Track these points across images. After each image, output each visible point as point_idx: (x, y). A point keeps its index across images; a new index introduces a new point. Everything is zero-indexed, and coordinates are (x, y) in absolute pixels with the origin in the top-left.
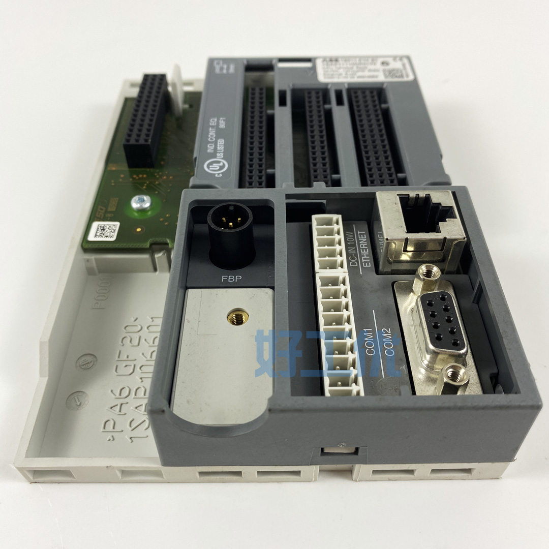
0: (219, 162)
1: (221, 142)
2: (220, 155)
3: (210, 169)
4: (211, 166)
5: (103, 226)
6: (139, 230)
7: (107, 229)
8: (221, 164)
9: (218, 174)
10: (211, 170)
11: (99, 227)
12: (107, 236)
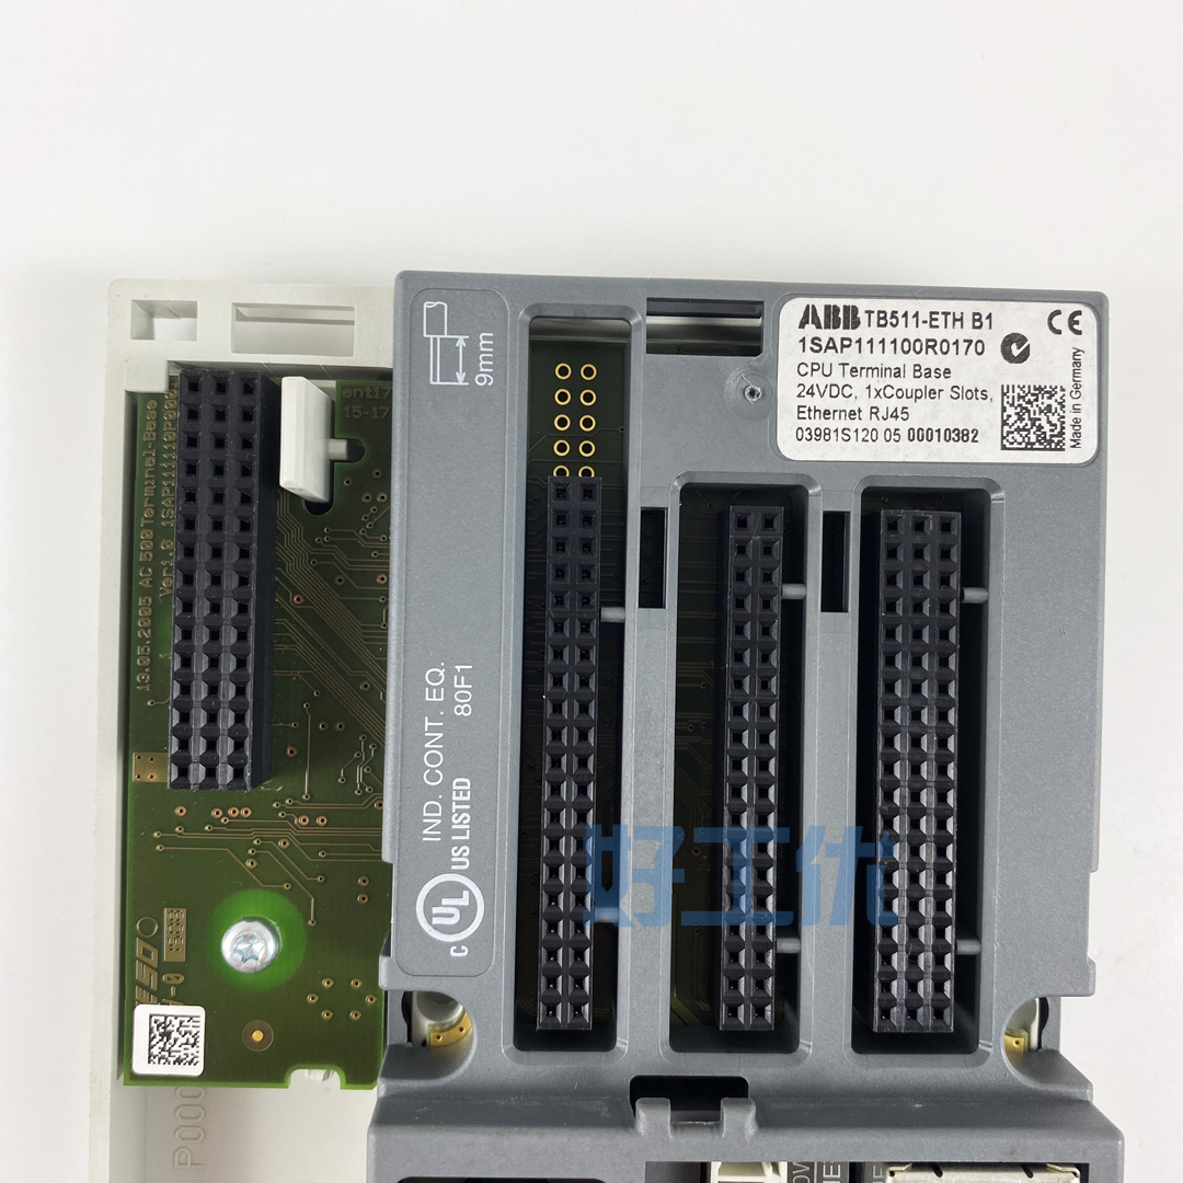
0: (455, 890)
1: (462, 787)
2: (461, 856)
3: (435, 921)
4: (435, 910)
5: (162, 1019)
6: (257, 1036)
7: (175, 1035)
8: (465, 901)
9: (458, 944)
10: (436, 927)
11: (155, 1026)
12: (179, 1061)
